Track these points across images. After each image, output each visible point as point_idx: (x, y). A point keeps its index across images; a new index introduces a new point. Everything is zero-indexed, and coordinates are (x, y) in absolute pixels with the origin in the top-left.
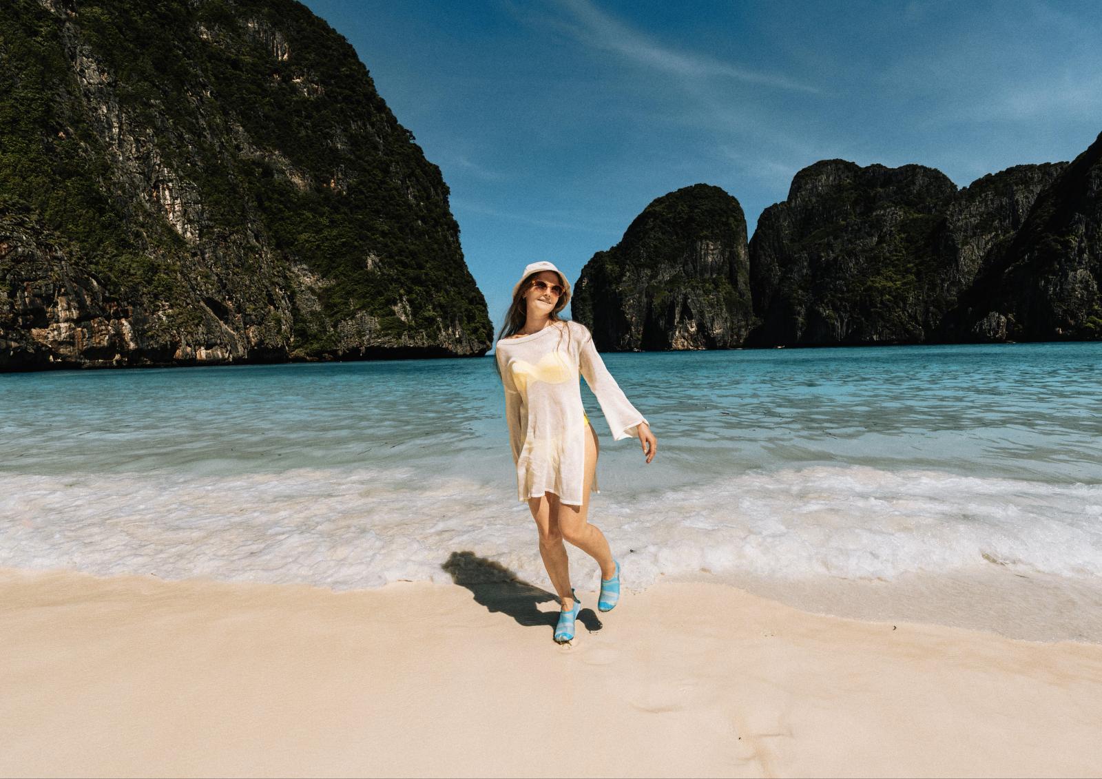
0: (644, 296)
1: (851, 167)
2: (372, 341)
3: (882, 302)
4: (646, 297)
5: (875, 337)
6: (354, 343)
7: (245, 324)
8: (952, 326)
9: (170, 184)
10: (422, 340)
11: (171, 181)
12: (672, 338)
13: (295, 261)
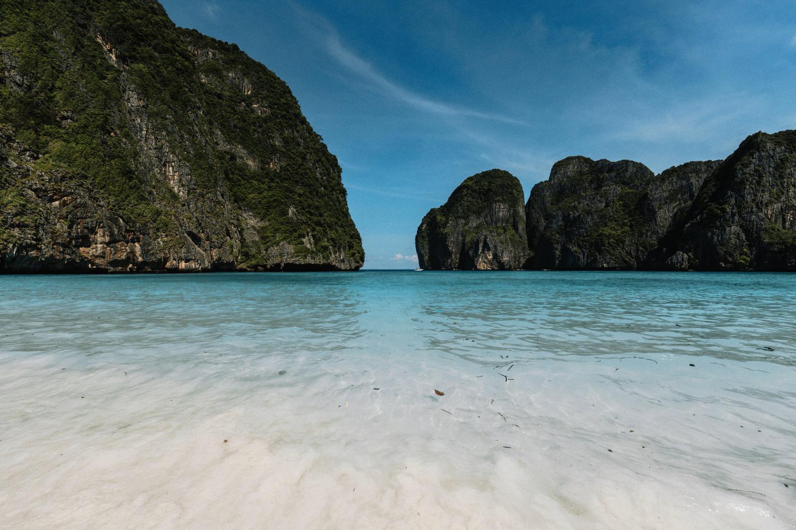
0: (460, 236)
1: (587, 160)
2: (288, 260)
3: (609, 243)
4: (462, 236)
5: (605, 265)
6: (277, 261)
7: (211, 247)
8: (654, 259)
9: (173, 164)
10: (319, 260)
11: (174, 162)
12: (477, 262)
13: (245, 210)
